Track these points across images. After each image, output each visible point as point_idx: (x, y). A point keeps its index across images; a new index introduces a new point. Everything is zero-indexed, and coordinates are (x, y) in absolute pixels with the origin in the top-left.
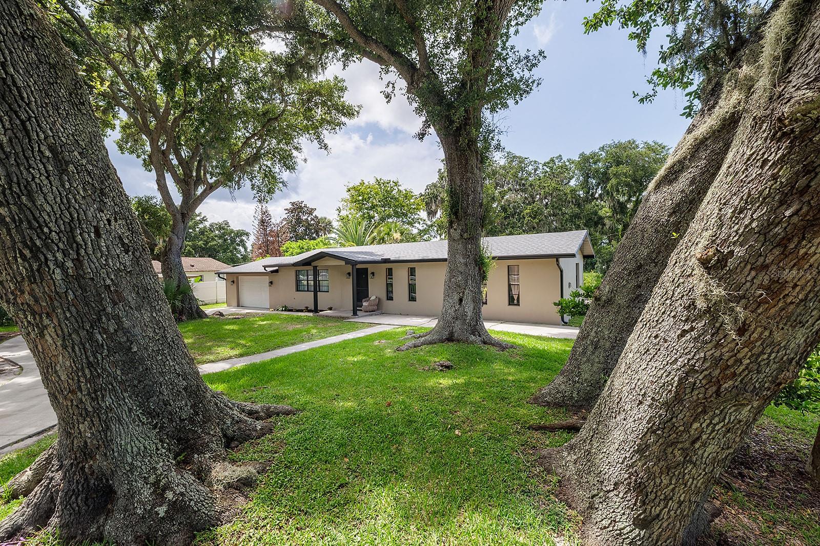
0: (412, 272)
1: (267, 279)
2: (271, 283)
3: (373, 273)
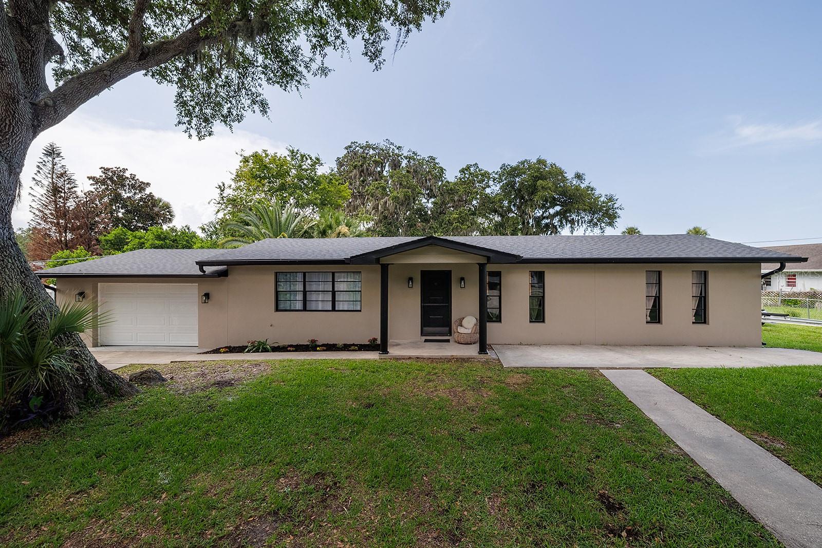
0: (539, 278)
1: (193, 291)
2: (207, 295)
3: (462, 279)
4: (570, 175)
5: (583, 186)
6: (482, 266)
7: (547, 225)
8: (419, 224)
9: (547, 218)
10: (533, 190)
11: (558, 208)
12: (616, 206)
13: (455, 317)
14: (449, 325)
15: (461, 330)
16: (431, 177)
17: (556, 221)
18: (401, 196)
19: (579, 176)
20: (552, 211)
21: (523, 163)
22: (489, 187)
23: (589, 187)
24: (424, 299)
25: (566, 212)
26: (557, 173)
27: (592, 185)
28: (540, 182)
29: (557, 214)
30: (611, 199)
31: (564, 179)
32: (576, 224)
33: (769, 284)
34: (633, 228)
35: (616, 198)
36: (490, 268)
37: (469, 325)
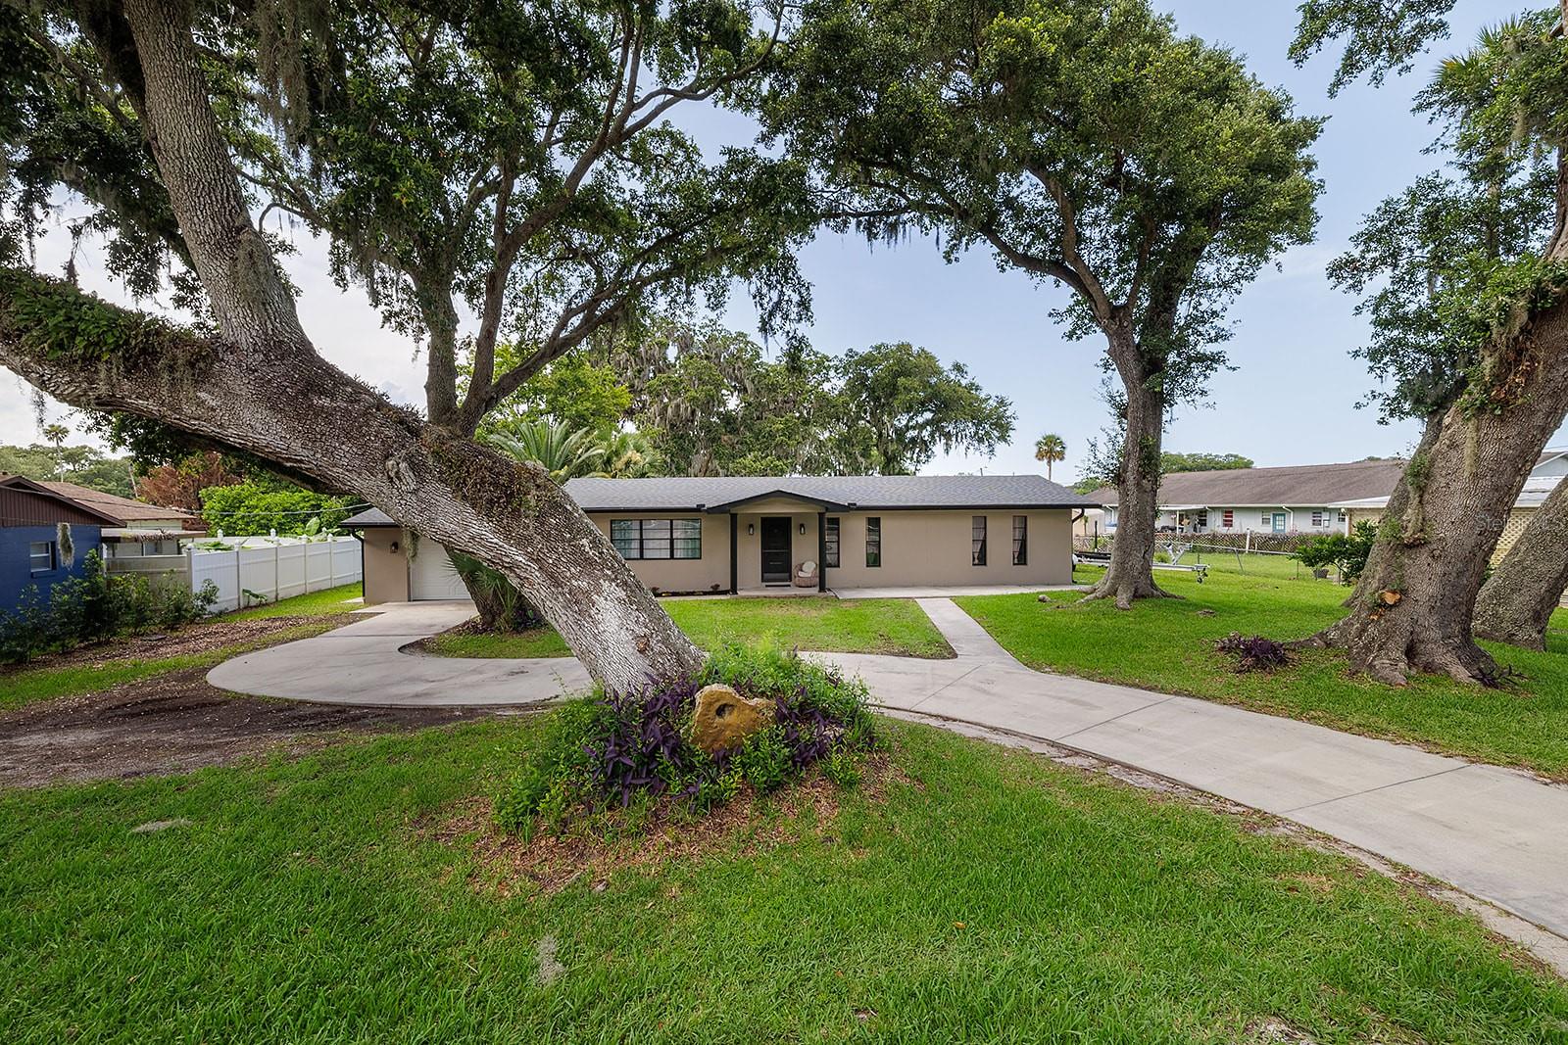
0: (874, 524)
3: (802, 525)
4: (945, 364)
5: (964, 382)
6: (821, 515)
7: (913, 440)
8: (726, 438)
9: (914, 428)
10: (893, 390)
11: (928, 415)
12: (1008, 413)
13: (794, 562)
14: (789, 570)
15: (801, 574)
16: (741, 365)
17: (925, 434)
18: (701, 396)
19: (958, 368)
20: (920, 420)
21: (878, 348)
22: (828, 380)
23: (973, 384)
24: (764, 547)
25: (940, 420)
26: (925, 365)
27: (977, 382)
28: (901, 380)
29: (927, 423)
30: (1002, 402)
31: (938, 372)
32: (954, 439)
33: (1203, 523)
34: (1053, 436)
35: (1009, 402)
36: (828, 515)
37: (809, 569)
